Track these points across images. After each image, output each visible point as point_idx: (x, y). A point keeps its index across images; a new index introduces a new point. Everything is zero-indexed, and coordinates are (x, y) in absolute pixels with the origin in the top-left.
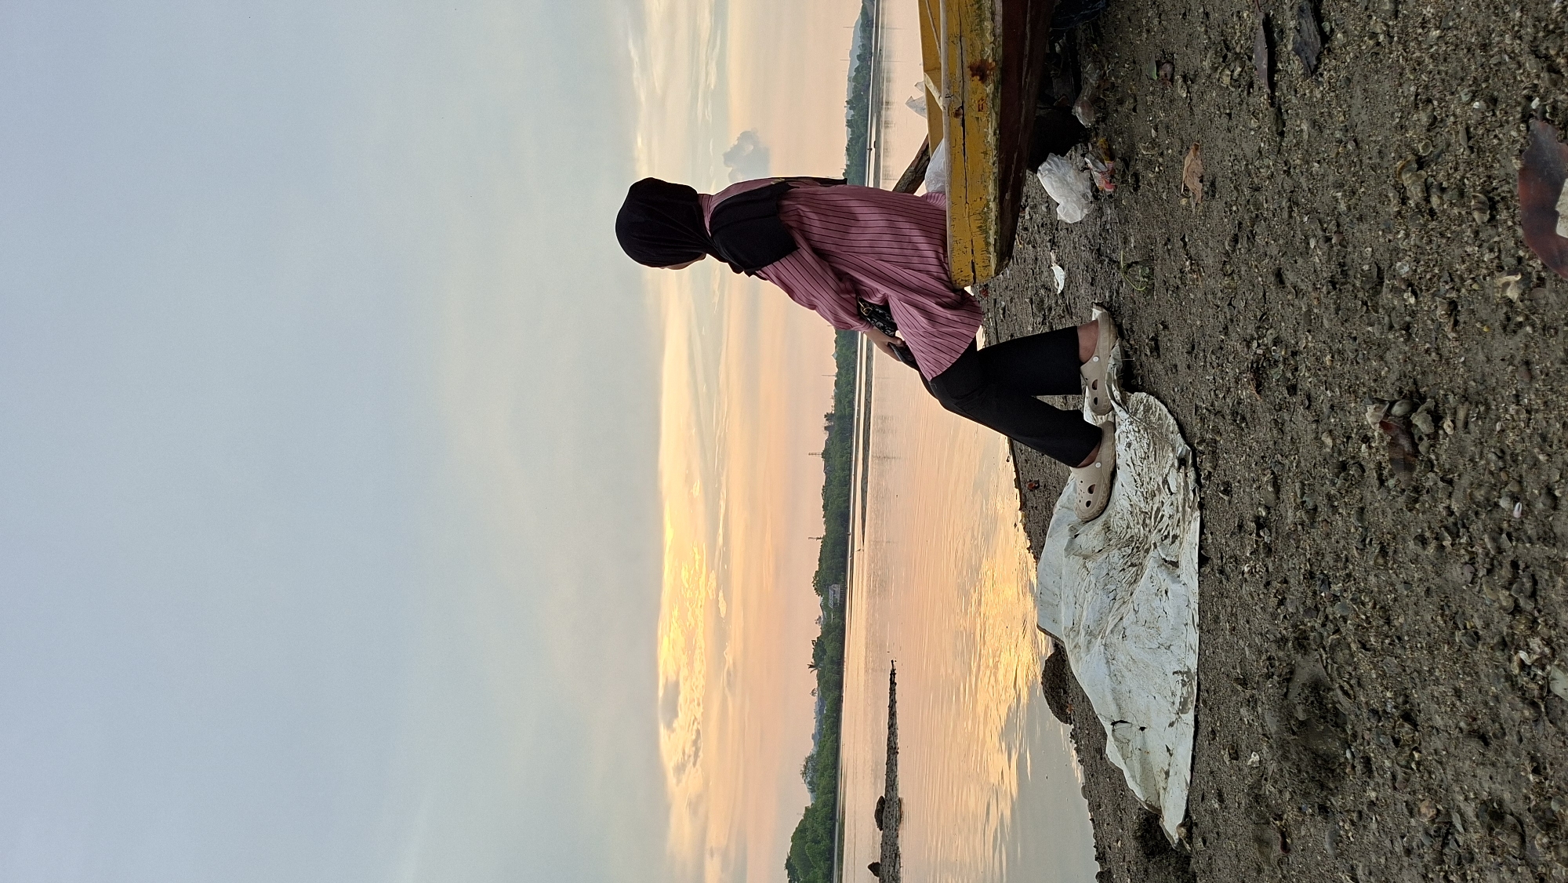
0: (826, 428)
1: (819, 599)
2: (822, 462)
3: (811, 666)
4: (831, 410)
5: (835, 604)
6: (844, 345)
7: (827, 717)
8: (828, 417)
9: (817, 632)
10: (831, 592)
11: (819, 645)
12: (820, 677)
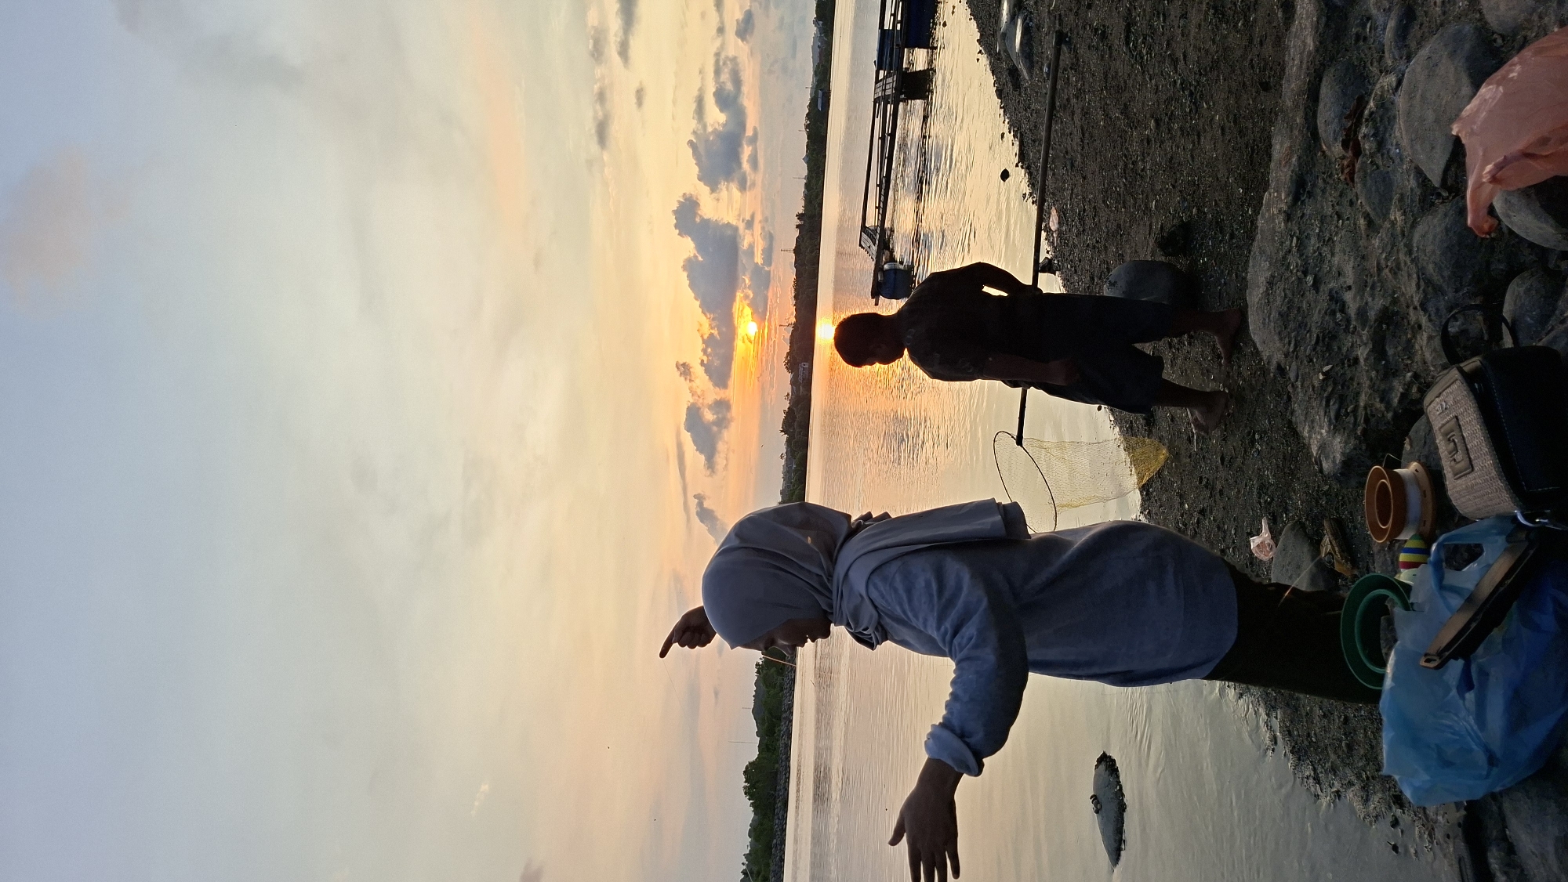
0: (797, 226)
1: (789, 376)
2: (792, 257)
3: (782, 431)
4: (801, 210)
5: (803, 379)
6: (814, 150)
7: (796, 471)
8: (800, 216)
9: (786, 405)
10: (801, 369)
11: (790, 414)
12: (788, 441)
